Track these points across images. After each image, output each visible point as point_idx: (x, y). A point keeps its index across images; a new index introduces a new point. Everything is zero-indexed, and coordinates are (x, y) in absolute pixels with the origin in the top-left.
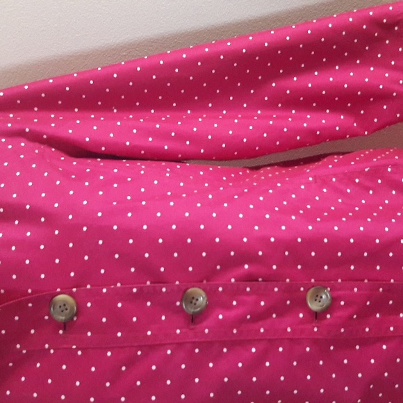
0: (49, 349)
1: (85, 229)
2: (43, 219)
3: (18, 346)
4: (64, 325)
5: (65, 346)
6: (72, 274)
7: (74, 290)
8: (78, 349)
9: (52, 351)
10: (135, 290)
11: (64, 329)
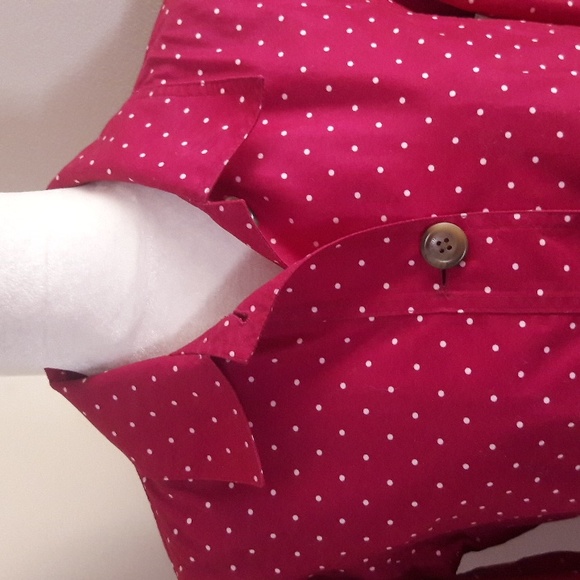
0: (415, 315)
1: (480, 112)
2: (402, 100)
3: (362, 310)
4: (443, 275)
5: (445, 310)
6: (459, 190)
7: (464, 215)
8: (466, 315)
9: (420, 319)
10: (567, 219)
11: (442, 283)
